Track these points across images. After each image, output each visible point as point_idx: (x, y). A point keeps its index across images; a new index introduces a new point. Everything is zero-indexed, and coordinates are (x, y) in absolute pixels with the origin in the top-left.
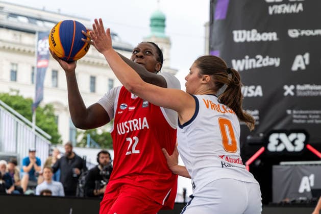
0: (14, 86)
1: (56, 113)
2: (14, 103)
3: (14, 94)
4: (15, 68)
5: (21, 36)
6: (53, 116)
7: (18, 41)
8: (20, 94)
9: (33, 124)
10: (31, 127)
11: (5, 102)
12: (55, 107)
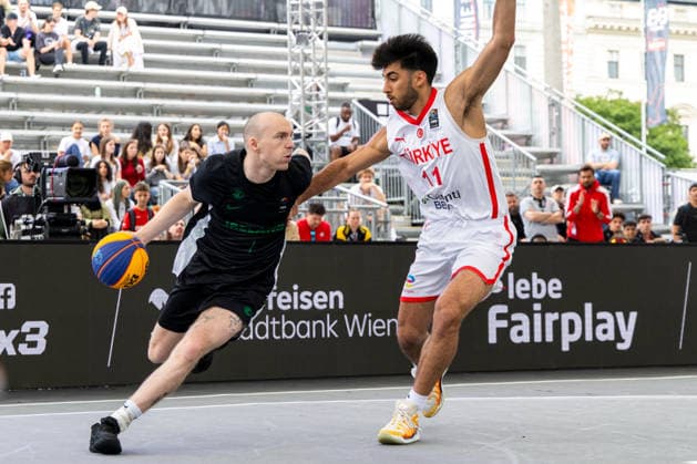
0: (615, 84)
1: (682, 122)
2: (615, 112)
3: (615, 97)
4: (614, 58)
5: (621, 6)
6: (679, 127)
7: (618, 16)
8: (624, 97)
9: (643, 143)
10: (640, 148)
11: (600, 113)
12: (681, 112)
